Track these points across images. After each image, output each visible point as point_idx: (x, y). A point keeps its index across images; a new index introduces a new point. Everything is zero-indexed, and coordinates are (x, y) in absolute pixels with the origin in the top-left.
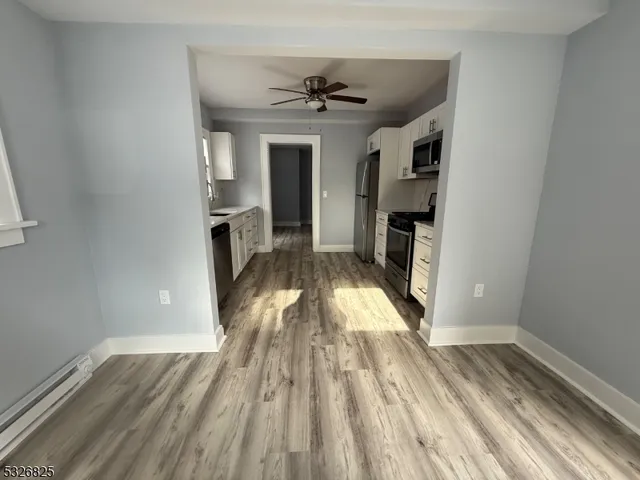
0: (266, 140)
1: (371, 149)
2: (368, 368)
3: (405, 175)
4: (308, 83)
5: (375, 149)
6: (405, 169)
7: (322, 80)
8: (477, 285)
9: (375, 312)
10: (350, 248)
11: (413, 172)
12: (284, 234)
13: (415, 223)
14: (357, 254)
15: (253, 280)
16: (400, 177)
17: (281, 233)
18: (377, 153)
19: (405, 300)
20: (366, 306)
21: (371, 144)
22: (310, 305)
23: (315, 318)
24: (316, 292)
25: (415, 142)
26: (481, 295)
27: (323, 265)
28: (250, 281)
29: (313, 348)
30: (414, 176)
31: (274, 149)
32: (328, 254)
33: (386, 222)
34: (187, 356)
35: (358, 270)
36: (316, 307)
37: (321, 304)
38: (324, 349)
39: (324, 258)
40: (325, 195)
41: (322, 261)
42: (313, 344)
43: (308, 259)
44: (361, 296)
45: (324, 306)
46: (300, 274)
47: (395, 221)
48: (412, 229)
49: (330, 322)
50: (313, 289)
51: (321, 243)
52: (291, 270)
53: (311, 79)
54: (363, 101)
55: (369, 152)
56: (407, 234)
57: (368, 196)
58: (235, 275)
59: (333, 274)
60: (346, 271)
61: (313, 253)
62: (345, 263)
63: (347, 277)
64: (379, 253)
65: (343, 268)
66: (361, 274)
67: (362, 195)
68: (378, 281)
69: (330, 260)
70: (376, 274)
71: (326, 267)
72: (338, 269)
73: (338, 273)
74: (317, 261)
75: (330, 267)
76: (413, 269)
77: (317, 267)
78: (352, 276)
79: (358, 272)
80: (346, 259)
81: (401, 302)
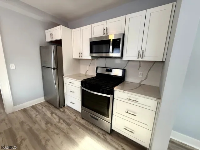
16: (77, 57)
59: (42, 135)
60: (52, 125)
61: (7, 115)
62: (45, 115)
63: (57, 131)
64: (71, 102)
65: (47, 123)
66: (64, 121)
67: (52, 68)
68: (79, 123)
69: (30, 117)
70: (73, 116)
71: (31, 130)
72: (43, 125)
73: (47, 131)
74: (16, 125)
75: (35, 127)
76: (113, 115)
77: (20, 134)
78: (59, 128)
79: (61, 121)
80: (43, 110)
81: (108, 137)
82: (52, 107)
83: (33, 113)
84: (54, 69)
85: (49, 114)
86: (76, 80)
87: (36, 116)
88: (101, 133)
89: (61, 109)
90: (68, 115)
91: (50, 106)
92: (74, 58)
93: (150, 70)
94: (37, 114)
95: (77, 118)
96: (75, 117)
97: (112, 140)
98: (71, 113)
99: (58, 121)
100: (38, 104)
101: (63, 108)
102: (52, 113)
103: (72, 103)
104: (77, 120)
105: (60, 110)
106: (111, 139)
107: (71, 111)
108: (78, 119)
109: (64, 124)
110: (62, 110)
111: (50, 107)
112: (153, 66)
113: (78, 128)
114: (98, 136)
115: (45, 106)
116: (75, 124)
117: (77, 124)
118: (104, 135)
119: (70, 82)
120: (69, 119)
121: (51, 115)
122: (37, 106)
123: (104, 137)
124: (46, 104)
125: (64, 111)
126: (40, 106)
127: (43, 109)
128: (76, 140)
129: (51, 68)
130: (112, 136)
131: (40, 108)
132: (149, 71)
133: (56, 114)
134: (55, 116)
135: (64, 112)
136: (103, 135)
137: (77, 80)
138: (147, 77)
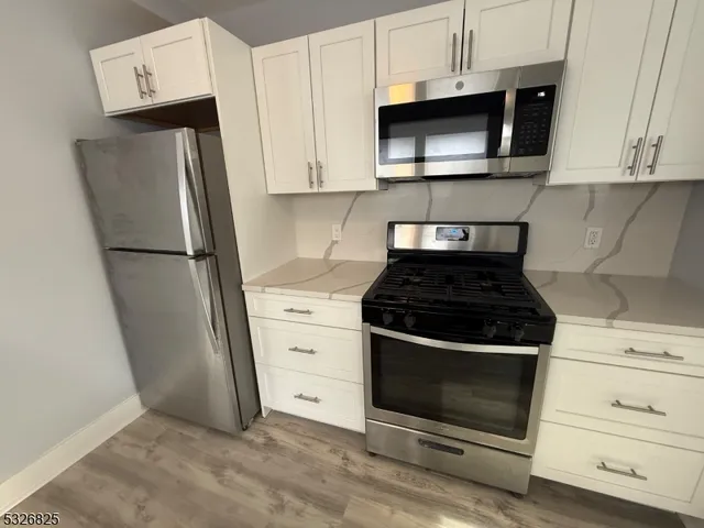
62: (186, 487)
64: (300, 397)
66: (302, 494)
67: (190, 252)
70: (326, 456)
79: (286, 496)
80: (162, 463)
81: (527, 513)
84: (199, 256)
86: (327, 295)
87: (141, 508)
88: (488, 505)
89: (248, 435)
90: (300, 458)
91: (185, 432)
92: (273, 190)
93: (633, 217)
94: (141, 493)
95: (345, 458)
96: (337, 460)
97: (548, 522)
98: (308, 441)
99: (274, 502)
100: (114, 438)
101: (257, 426)
102: (218, 468)
103: (306, 399)
104: (351, 469)
105: (250, 443)
106: (542, 520)
107: (300, 431)
108: (354, 464)
109: (310, 509)
110: (260, 440)
111: (192, 439)
112: (647, 200)
113: (385, 510)
115: (159, 440)
116: (362, 496)
117: (370, 491)
118: (506, 508)
119: (291, 310)
120: (317, 475)
121: (220, 482)
122: (117, 449)
123: (513, 518)
124: (162, 426)
125: (271, 439)
126: (133, 445)
127: (157, 459)
129: (185, 254)
130: (535, 503)
131: (141, 455)
132: (629, 222)
133: (240, 469)
134: (240, 479)
135: (271, 444)
136: (501, 508)
137: (335, 296)
138: (620, 247)
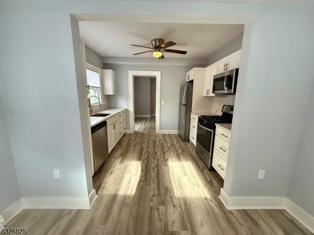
0: (131, 74)
1: (188, 79)
2: (187, 230)
3: (208, 94)
4: (154, 42)
5: (191, 79)
6: (208, 91)
7: (161, 41)
8: (260, 171)
9: (192, 179)
10: (176, 132)
11: (213, 93)
12: (141, 122)
13: (216, 124)
14: (180, 136)
15: (121, 151)
16: (205, 95)
17: (140, 122)
18: (192, 81)
19: (209, 169)
20: (185, 174)
21: (189, 76)
22: (152, 171)
23: (154, 182)
24: (156, 161)
25: (214, 76)
26: (262, 178)
27: (161, 142)
28: (119, 152)
29: (151, 208)
30: (213, 95)
31: (136, 79)
32: (164, 135)
33: (197, 120)
34: (70, 211)
35: (181, 146)
36: (155, 173)
37: (158, 170)
38: (158, 209)
39: (161, 137)
40: (163, 103)
41: (160, 140)
42: (151, 204)
43: (153, 138)
44: (182, 166)
45: (160, 172)
46: (148, 148)
47: (202, 121)
48: (214, 128)
49: (163, 185)
50: (154, 159)
51: (160, 129)
52: (143, 145)
53: (155, 40)
54: (184, 53)
55: (187, 80)
56: (211, 130)
57: (187, 105)
58: (110, 151)
59: (166, 149)
60: (173, 147)
61: (156, 134)
62: (173, 141)
63: (174, 151)
65: (172, 145)
66: (182, 149)
68: (192, 155)
69: (165, 139)
70: (191, 149)
71: (162, 144)
72: (169, 145)
73: (169, 148)
74: (158, 140)
75: (165, 144)
76: (214, 152)
77: (157, 143)
78: (176, 150)
79: (180, 148)
80: (174, 139)
81: (206, 171)
82: (180, 139)
83: (167, 138)
84: (184, 105)
85: (175, 142)
88: (202, 166)
94: (169, 139)
101: (188, 142)
102: (178, 142)
103: (193, 138)
104: (191, 152)
105: (184, 143)
110: (186, 144)
114: (198, 166)
115: (176, 137)
117: (189, 154)
119: (194, 118)
122: (172, 135)
128: (182, 159)
131: (173, 137)
133: (180, 144)
134: (178, 144)
